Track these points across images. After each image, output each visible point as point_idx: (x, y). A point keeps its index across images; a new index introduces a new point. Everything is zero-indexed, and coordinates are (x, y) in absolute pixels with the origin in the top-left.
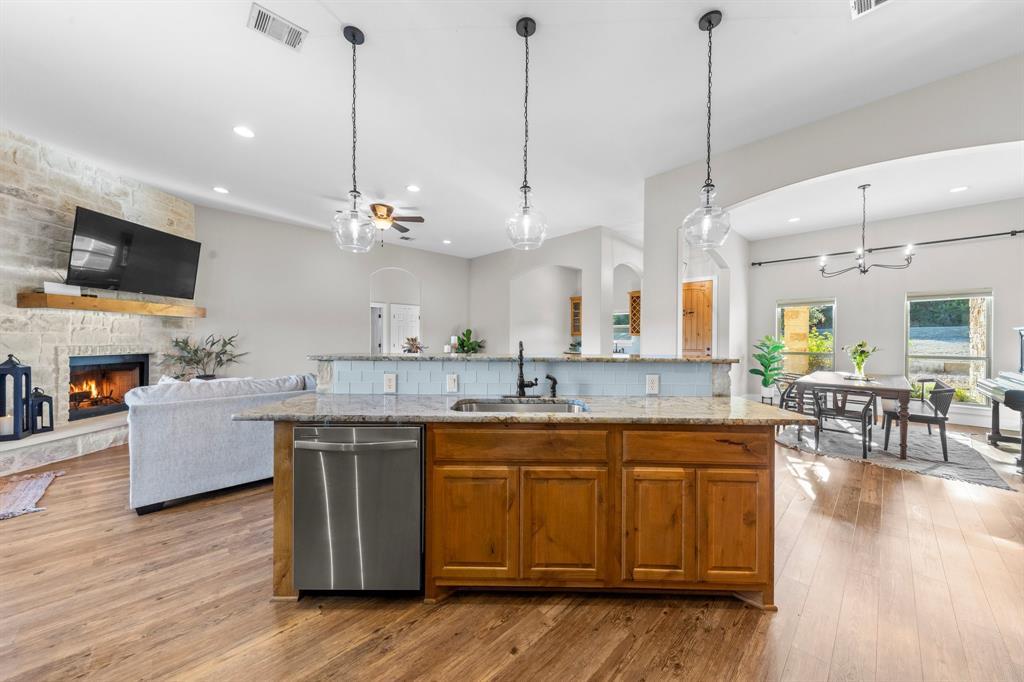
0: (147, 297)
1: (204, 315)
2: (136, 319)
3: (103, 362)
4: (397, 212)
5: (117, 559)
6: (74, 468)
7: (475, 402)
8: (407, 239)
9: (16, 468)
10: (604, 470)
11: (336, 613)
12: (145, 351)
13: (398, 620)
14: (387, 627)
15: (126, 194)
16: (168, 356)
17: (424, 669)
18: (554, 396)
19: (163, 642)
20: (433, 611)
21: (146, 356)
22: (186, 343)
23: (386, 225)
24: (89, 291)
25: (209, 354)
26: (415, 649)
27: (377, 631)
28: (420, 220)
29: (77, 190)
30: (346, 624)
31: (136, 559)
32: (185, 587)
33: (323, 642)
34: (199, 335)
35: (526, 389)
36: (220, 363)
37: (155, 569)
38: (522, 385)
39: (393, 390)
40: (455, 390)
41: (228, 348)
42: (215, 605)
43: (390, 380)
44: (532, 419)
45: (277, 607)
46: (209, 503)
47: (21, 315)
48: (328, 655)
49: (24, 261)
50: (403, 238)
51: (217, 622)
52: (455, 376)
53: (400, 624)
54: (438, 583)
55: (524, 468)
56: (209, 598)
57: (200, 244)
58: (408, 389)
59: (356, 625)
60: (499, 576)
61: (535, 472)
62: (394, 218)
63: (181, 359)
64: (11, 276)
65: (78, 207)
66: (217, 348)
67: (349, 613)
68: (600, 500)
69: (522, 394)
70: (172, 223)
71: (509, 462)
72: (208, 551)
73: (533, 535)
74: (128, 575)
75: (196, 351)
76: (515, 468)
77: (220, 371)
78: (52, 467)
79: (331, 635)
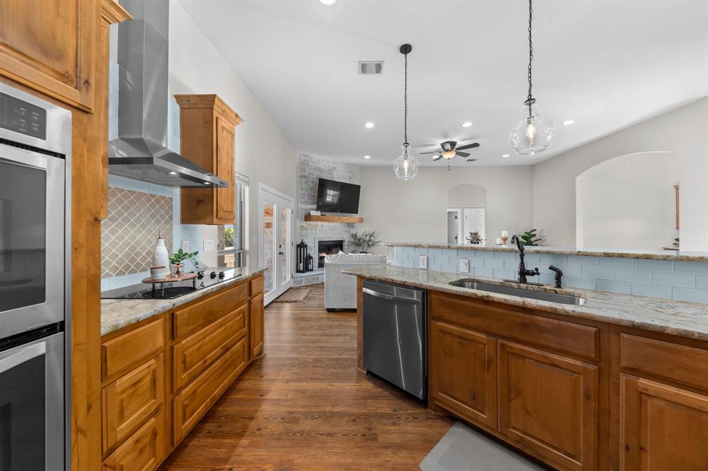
0: (342, 214)
1: (362, 222)
2: (338, 225)
3: (327, 244)
4: (460, 144)
5: (316, 327)
6: (318, 287)
7: (478, 282)
8: (472, 160)
9: (303, 284)
10: (593, 367)
11: (380, 390)
12: (341, 239)
13: (409, 412)
14: (401, 412)
15: (335, 168)
16: (349, 242)
17: (411, 448)
18: (559, 286)
19: (317, 367)
20: (431, 419)
21: (342, 241)
22: (356, 235)
23: (451, 155)
24: (324, 213)
25: (365, 241)
26: (411, 433)
27: (395, 411)
28: (476, 145)
29: (320, 170)
30: (382, 398)
31: (321, 330)
32: (331, 348)
33: (369, 401)
34: (361, 231)
35: (527, 277)
36: (369, 246)
37: (325, 336)
38: (524, 273)
39: (425, 267)
40: (467, 271)
41: (372, 238)
42: (337, 360)
43: (423, 260)
44: (506, 300)
45: (358, 373)
46: (351, 314)
47: (305, 224)
48: (369, 408)
49: (306, 203)
50: (468, 161)
51: (335, 368)
52: (466, 261)
53: (409, 414)
54: (436, 403)
55: (500, 341)
56: (336, 356)
57: (360, 186)
58: (435, 267)
59: (386, 401)
60: (479, 419)
61: (510, 347)
62: (457, 149)
63: (354, 243)
64: (302, 209)
65: (320, 179)
66: (367, 238)
67: (386, 393)
68: (587, 397)
69: (523, 280)
70: (350, 178)
71: (488, 333)
72: (343, 336)
73: (510, 400)
74: (317, 335)
75: (360, 240)
76: (492, 339)
77: (369, 250)
78: (312, 286)
79: (374, 399)
